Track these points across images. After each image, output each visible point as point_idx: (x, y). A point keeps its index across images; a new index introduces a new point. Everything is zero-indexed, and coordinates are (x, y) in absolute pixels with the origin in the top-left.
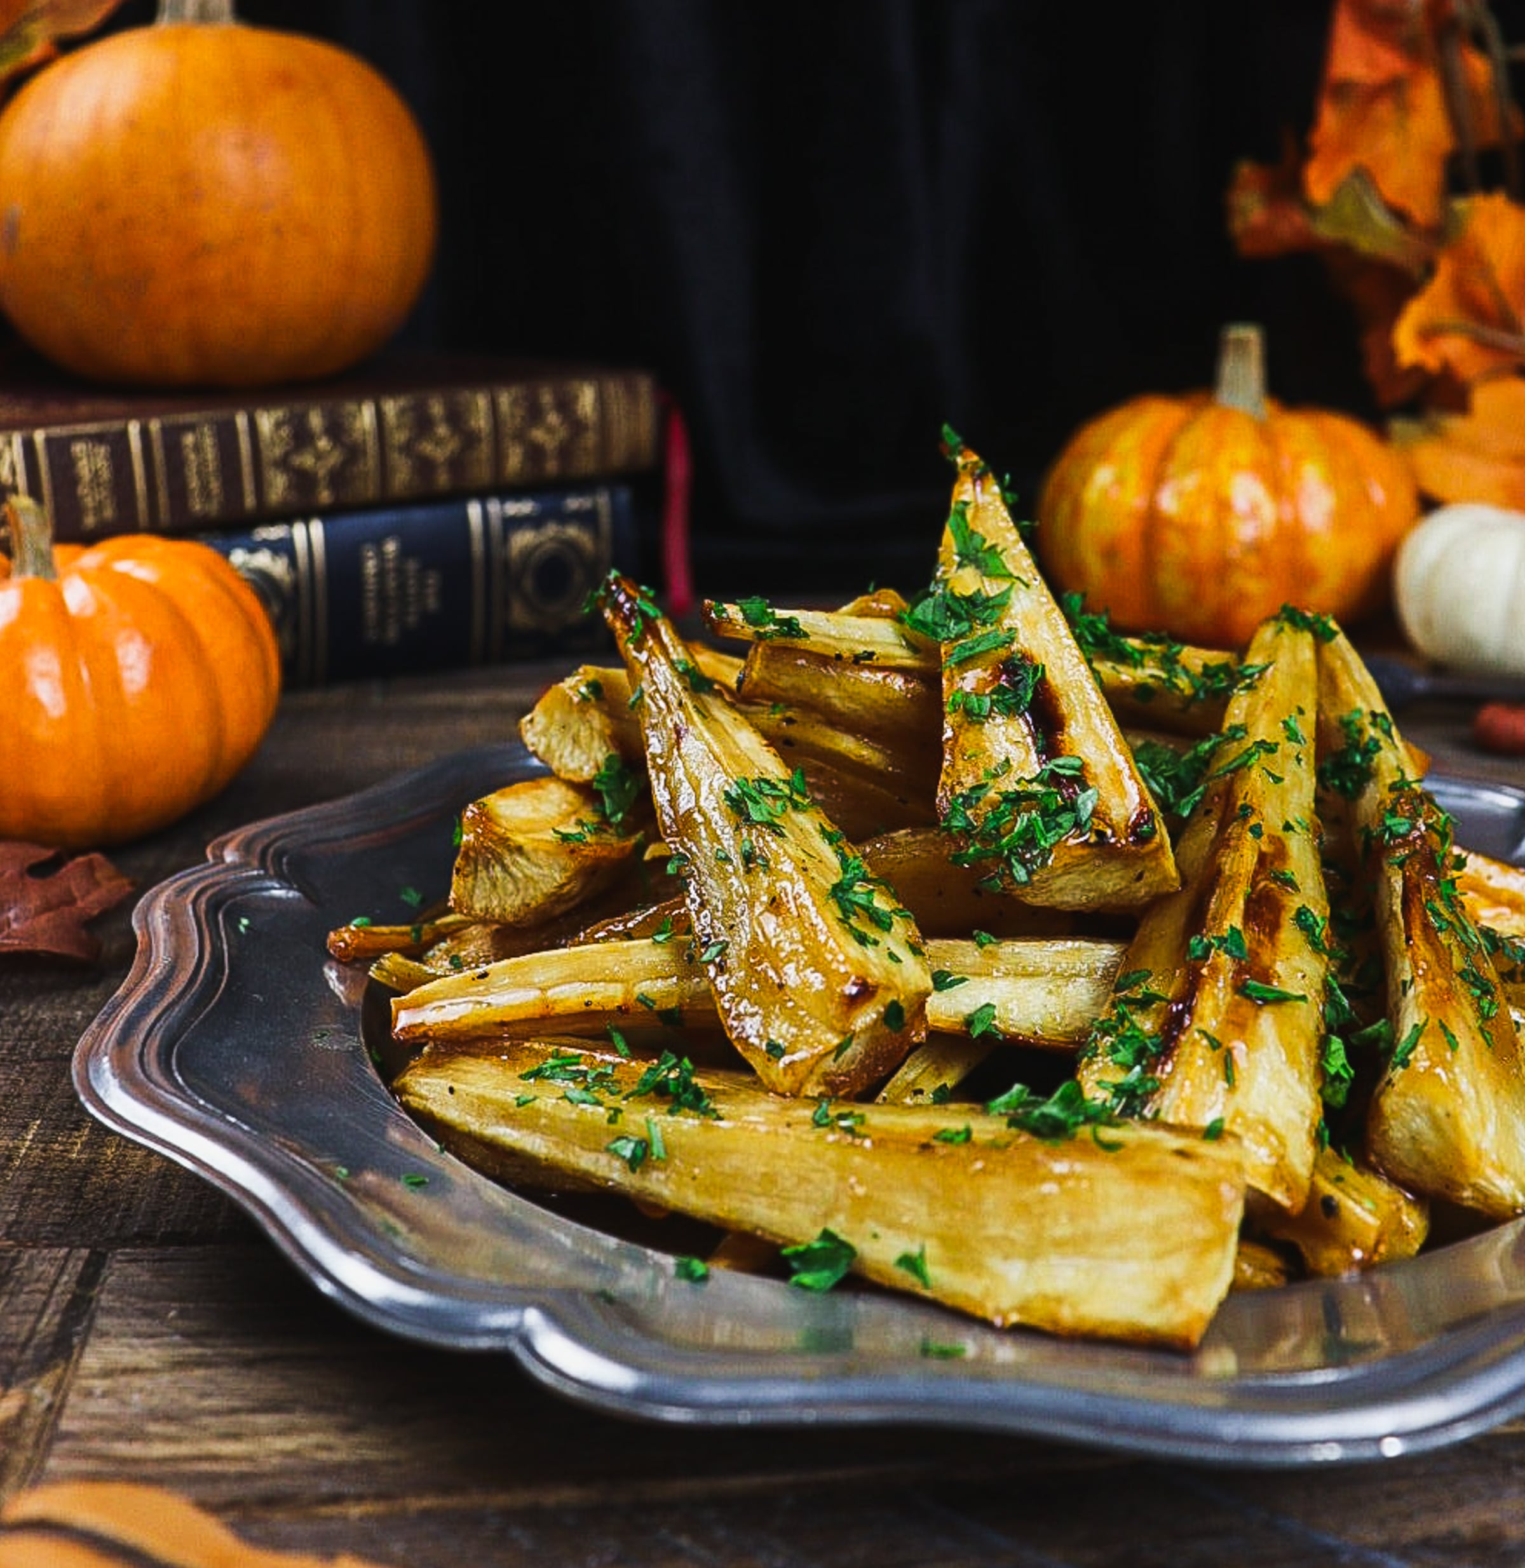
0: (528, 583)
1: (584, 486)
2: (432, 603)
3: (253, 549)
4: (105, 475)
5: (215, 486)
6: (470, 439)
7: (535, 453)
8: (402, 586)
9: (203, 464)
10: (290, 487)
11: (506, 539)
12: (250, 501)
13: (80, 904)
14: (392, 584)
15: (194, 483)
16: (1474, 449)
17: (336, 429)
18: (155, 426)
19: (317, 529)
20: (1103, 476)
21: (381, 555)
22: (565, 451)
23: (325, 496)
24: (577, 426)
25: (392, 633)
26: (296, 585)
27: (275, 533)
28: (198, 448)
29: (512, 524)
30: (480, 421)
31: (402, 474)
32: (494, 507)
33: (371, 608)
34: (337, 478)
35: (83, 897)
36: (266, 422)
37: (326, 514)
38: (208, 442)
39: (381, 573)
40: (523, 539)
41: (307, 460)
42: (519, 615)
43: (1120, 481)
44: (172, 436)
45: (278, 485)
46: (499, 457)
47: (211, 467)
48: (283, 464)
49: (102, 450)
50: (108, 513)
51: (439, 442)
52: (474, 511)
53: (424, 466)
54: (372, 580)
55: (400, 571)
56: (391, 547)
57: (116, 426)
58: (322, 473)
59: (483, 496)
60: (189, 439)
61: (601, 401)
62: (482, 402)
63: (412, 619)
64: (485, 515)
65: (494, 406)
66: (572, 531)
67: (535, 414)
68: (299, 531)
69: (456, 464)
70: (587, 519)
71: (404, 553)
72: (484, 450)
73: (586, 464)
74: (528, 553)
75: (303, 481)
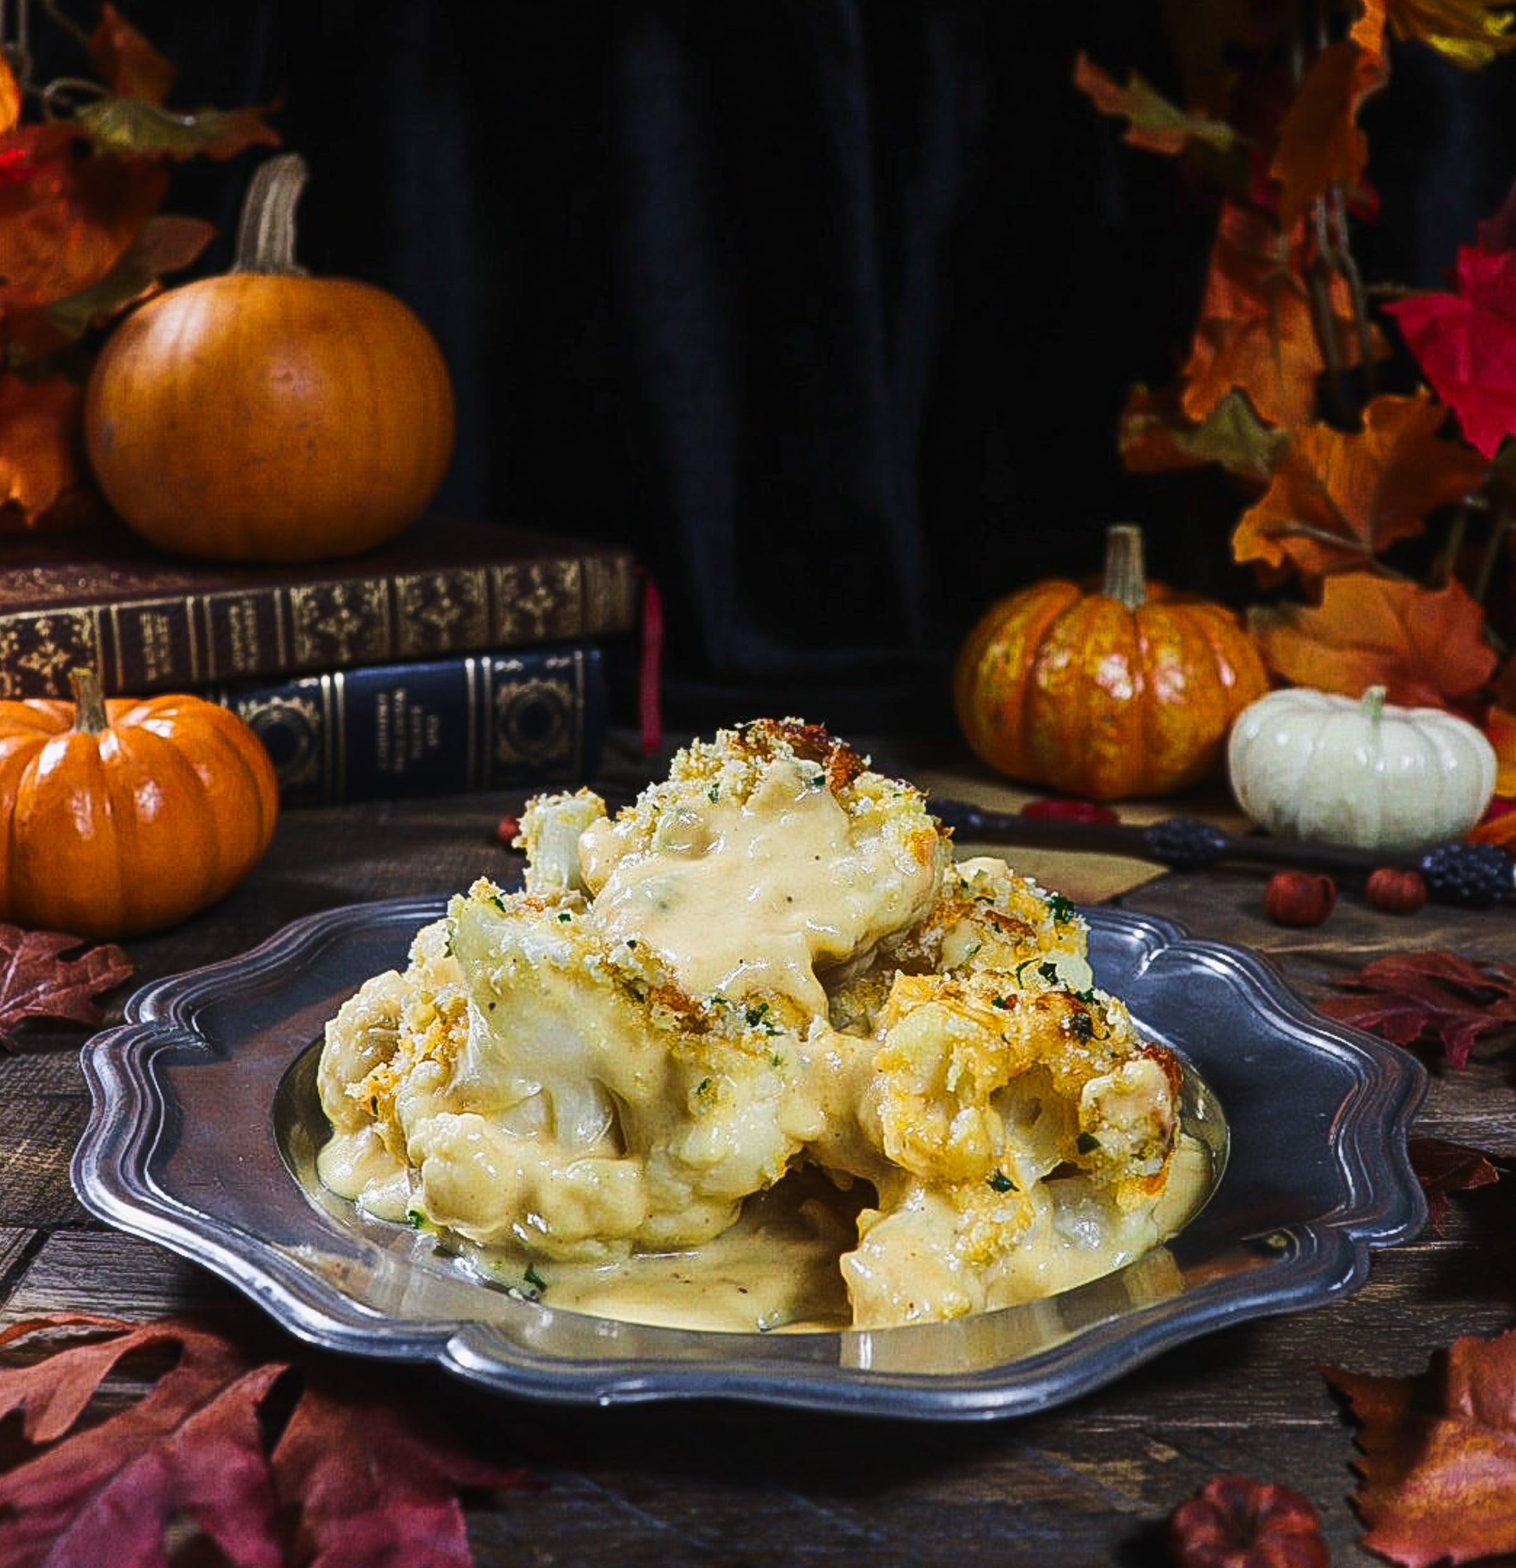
0: (513, 726)
1: (561, 646)
2: (433, 742)
3: (287, 697)
4: (165, 639)
5: (253, 649)
6: (469, 609)
7: (525, 620)
8: (408, 726)
9: (244, 630)
10: (314, 648)
11: (495, 691)
12: (282, 660)
13: (92, 982)
14: (400, 722)
15: (237, 645)
16: (1318, 636)
17: (355, 602)
18: (207, 599)
19: (339, 678)
20: (996, 650)
21: (391, 702)
22: (550, 618)
23: (345, 656)
24: (561, 597)
25: (399, 765)
26: (321, 724)
27: (305, 683)
28: (241, 616)
29: (501, 678)
30: (476, 594)
31: (411, 637)
32: (486, 662)
33: (383, 743)
34: (355, 641)
35: (95, 977)
36: (297, 595)
37: (344, 668)
38: (249, 612)
39: (391, 714)
40: (513, 689)
41: (332, 628)
42: (506, 751)
43: (1007, 657)
44: (220, 608)
45: (306, 648)
46: (493, 624)
47: (251, 632)
48: (311, 629)
49: (162, 620)
50: (167, 669)
51: (442, 612)
52: (470, 664)
53: (431, 631)
54: (383, 721)
55: (407, 715)
56: (400, 696)
57: (176, 600)
58: (342, 637)
59: (477, 655)
60: (234, 610)
61: (583, 577)
62: (480, 577)
63: (416, 753)
64: (479, 669)
65: (490, 580)
66: (552, 685)
67: (526, 587)
68: (325, 681)
69: (456, 629)
70: (565, 675)
71: (409, 702)
72: (482, 617)
73: (569, 628)
74: (515, 701)
75: (327, 643)
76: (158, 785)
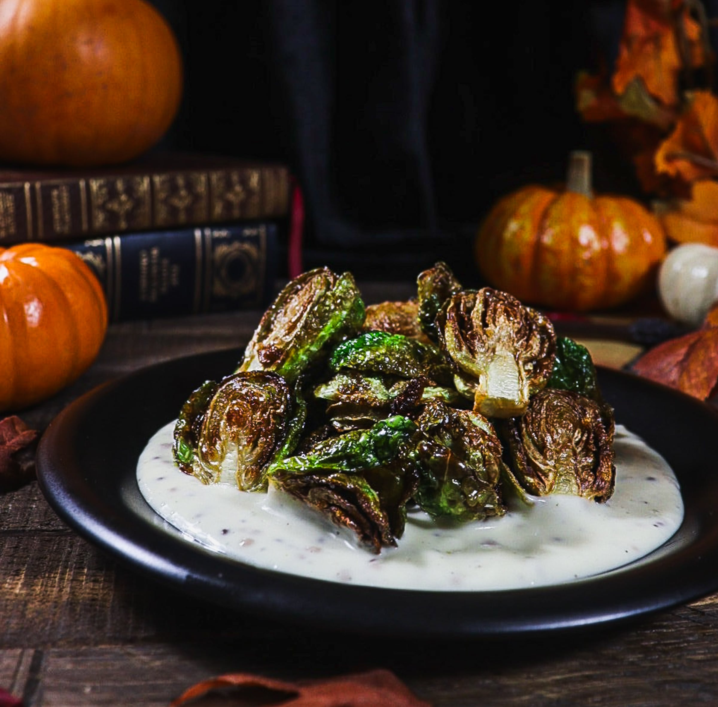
0: (223, 272)
1: (253, 223)
2: (175, 281)
3: (84, 252)
4: (11, 210)
5: (67, 217)
6: (196, 197)
7: (228, 205)
8: (160, 273)
9: (61, 207)
10: (105, 220)
11: (213, 249)
12: (85, 226)
13: (8, 444)
14: (155, 270)
15: (57, 216)
16: (694, 217)
17: (130, 190)
18: (38, 185)
19: (117, 241)
20: (513, 226)
21: (149, 256)
22: (243, 205)
23: (123, 225)
24: (249, 192)
25: (154, 297)
26: (106, 271)
27: (96, 243)
28: (59, 198)
29: (217, 241)
30: (201, 188)
31: (162, 214)
32: (208, 232)
33: (144, 282)
34: (130, 216)
35: (9, 441)
36: (95, 185)
37: (121, 234)
38: (65, 194)
39: (149, 265)
40: (222, 250)
41: (115, 206)
42: (219, 288)
43: (522, 228)
44: (47, 191)
45: (100, 218)
46: (210, 208)
47: (66, 208)
48: (103, 207)
49: (10, 197)
50: (12, 230)
51: (181, 198)
52: (198, 234)
53: (174, 211)
54: (144, 269)
55: (159, 264)
56: (155, 252)
57: (18, 184)
58: (122, 212)
59: (202, 227)
60: (55, 193)
61: (262, 181)
62: (203, 178)
63: (164, 289)
64: (203, 236)
65: (209, 180)
66: (247, 246)
67: (229, 186)
68: (108, 242)
69: (189, 210)
70: (254, 240)
71: (162, 255)
72: (203, 203)
73: (253, 212)
74: (225, 256)
75: (112, 216)
76: (40, 301)
